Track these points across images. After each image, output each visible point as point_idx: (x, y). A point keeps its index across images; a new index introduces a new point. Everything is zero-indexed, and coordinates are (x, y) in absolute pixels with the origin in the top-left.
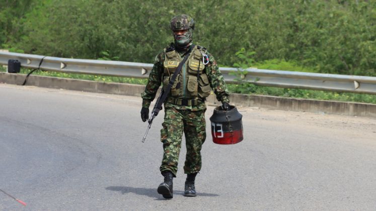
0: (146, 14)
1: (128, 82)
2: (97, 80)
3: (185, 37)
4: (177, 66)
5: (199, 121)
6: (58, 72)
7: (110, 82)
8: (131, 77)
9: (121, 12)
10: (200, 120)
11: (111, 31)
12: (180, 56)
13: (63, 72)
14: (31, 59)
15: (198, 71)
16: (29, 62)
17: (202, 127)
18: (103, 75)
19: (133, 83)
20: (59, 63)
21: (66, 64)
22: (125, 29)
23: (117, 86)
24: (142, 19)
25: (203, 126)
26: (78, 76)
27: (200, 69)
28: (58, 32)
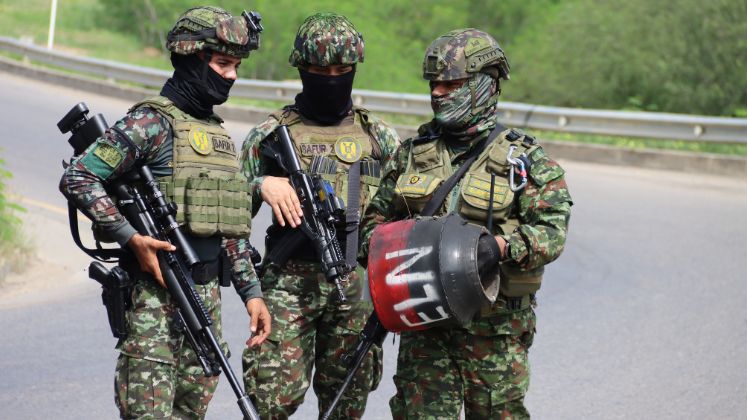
0: (714, 36)
1: (672, 148)
2: (621, 144)
3: (450, 102)
4: (429, 192)
5: (501, 372)
6: (556, 132)
7: (641, 148)
8: (677, 140)
9: (670, 32)
10: (504, 368)
11: (655, 65)
12: (448, 162)
13: (564, 132)
14: (512, 112)
15: (490, 210)
16: (508, 115)
17: (509, 392)
18: (631, 138)
19: (680, 149)
20: (556, 117)
21: (569, 119)
22: (678, 62)
23: (652, 156)
24: (707, 44)
25: (515, 389)
26: (588, 138)
27: (495, 205)
28: (567, 65)
